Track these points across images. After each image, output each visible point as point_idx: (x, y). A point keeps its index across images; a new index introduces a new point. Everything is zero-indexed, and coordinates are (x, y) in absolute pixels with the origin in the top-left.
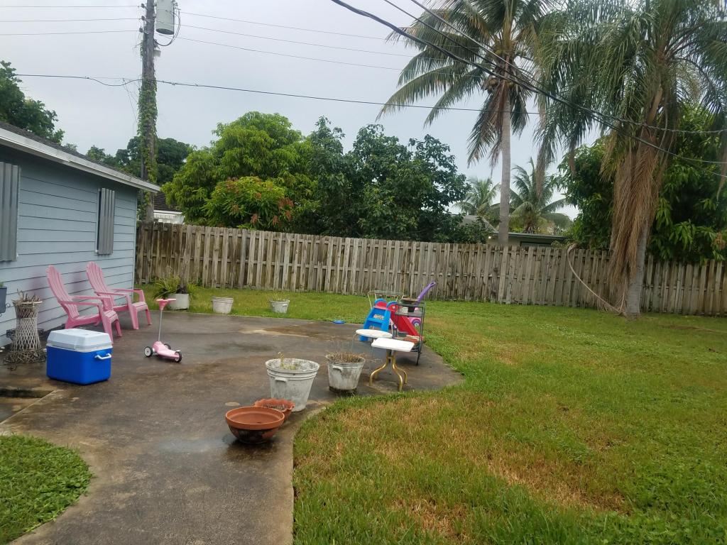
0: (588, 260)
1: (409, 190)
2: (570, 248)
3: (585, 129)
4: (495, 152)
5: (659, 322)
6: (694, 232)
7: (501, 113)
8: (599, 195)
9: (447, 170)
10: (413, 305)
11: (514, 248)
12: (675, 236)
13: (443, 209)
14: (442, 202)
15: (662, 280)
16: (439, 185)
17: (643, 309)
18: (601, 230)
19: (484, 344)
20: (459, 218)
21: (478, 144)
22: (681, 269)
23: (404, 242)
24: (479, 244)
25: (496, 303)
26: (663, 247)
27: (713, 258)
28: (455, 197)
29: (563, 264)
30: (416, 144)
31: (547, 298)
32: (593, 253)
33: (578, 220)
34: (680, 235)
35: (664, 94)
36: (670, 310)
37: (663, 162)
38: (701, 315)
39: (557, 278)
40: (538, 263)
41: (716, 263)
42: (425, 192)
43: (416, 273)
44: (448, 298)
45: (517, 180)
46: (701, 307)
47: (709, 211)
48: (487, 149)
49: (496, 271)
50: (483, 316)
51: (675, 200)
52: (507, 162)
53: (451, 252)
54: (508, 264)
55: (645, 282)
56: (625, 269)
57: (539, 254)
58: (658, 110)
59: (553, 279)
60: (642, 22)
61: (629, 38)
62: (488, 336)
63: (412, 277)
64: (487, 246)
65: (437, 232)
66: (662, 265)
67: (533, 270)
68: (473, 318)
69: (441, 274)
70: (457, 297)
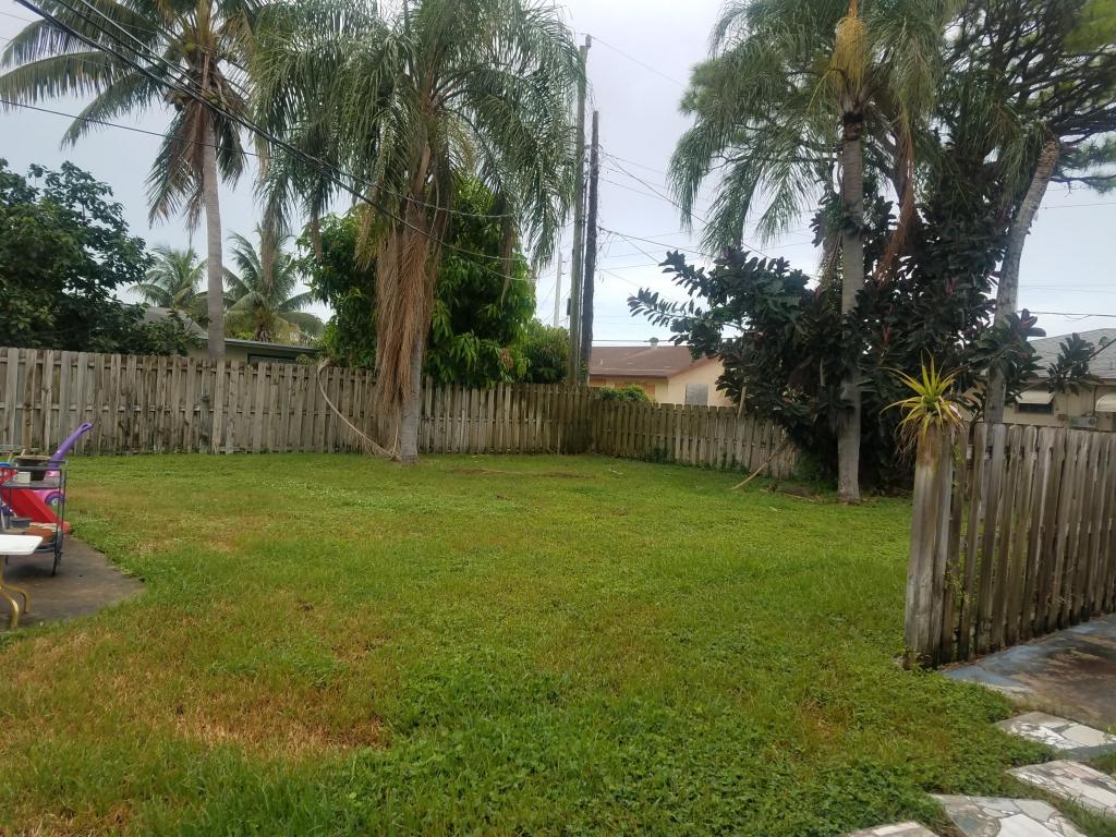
0: (347, 384)
1: (34, 255)
2: (321, 366)
3: (331, 190)
4: (194, 207)
5: (441, 466)
6: (478, 347)
7: (200, 146)
8: (358, 290)
9: (109, 227)
10: (40, 467)
11: (235, 364)
12: (456, 351)
13: (106, 294)
14: (102, 283)
15: (444, 410)
16: (95, 252)
17: (422, 450)
18: (363, 341)
19: (183, 523)
20: (136, 312)
21: (165, 192)
22: (465, 395)
23: (28, 351)
24: (175, 356)
25: (209, 453)
26: (443, 366)
27: (501, 379)
28: (128, 276)
29: (312, 390)
30: (45, 175)
31: (290, 441)
32: (354, 374)
33: (332, 323)
34: (462, 350)
35: (432, 156)
36: (454, 449)
37: (436, 250)
38: (491, 453)
39: (304, 411)
40: (274, 388)
41: (504, 388)
42: (66, 262)
43: (56, 407)
44: (122, 450)
45: (236, 256)
46: (490, 443)
47: (494, 320)
48: (179, 201)
49: (207, 401)
50: (187, 476)
51: (454, 304)
52: (215, 225)
53: (123, 371)
54: (226, 390)
55: (423, 412)
56: (396, 397)
57: (275, 375)
58: (426, 180)
59: (299, 412)
60: (401, 49)
61: (383, 66)
62: (192, 508)
63: (48, 414)
64: (189, 360)
65: (95, 334)
66: (443, 390)
67: (267, 399)
68: (168, 482)
69: (106, 408)
70: (138, 447)
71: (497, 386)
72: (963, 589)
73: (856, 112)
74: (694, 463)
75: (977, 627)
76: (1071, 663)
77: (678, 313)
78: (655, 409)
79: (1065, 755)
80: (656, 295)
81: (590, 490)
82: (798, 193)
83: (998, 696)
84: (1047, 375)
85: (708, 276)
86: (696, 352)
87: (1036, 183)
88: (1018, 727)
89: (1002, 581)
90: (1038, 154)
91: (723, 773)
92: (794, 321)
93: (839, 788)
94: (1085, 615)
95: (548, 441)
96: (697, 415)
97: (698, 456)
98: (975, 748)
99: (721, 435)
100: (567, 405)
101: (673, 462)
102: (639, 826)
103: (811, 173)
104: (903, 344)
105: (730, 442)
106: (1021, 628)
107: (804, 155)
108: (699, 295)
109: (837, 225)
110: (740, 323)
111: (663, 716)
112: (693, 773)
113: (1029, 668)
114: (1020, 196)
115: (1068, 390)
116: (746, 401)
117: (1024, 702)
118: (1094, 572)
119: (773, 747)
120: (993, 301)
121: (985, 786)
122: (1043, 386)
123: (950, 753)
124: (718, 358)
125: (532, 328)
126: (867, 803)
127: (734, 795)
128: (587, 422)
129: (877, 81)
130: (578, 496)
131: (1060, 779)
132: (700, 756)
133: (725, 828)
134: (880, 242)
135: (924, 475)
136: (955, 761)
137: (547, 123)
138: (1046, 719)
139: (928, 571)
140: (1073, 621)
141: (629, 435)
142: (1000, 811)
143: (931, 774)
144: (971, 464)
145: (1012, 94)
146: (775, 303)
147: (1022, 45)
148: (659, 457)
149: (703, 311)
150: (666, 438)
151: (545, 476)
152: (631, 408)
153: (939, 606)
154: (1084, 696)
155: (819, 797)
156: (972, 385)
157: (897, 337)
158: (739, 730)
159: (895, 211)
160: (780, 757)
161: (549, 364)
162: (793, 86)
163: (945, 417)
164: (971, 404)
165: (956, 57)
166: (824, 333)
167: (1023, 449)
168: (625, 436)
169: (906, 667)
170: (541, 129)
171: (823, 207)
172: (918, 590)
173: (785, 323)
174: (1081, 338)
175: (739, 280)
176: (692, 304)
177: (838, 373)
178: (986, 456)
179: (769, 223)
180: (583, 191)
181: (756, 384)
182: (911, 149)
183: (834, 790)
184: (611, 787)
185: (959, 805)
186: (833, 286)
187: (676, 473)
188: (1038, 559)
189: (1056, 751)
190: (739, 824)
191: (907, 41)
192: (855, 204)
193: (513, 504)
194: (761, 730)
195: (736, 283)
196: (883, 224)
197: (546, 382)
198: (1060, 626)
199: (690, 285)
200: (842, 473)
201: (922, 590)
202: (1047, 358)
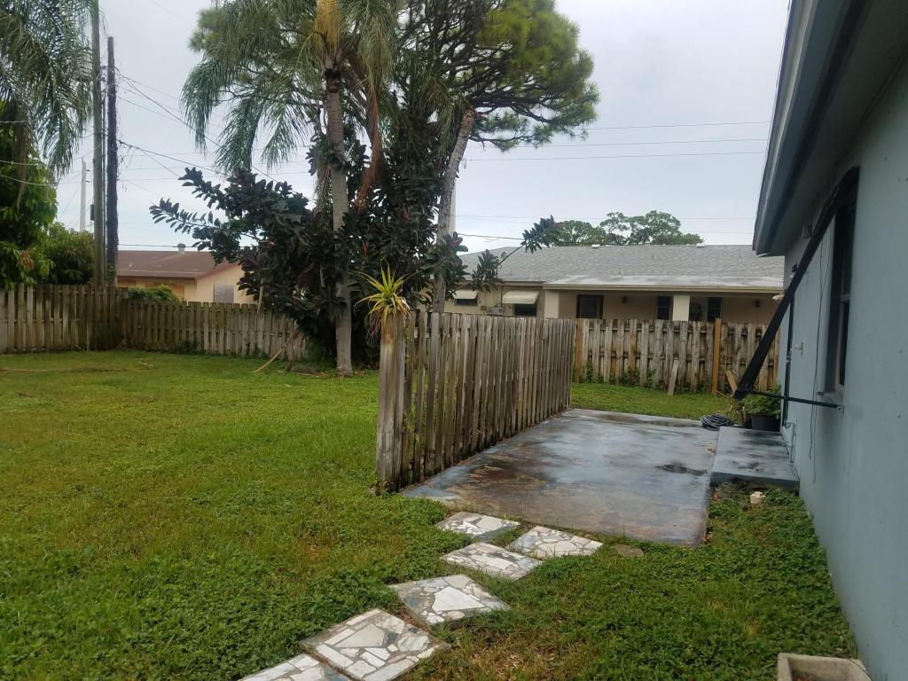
27: (21, 281)
38: (13, 353)
41: (26, 288)
46: (12, 344)
47: (10, 222)
71: (17, 287)
72: (415, 431)
73: (335, 69)
74: (222, 352)
75: (425, 457)
76: (484, 475)
77: (199, 222)
78: (184, 307)
79: (478, 539)
80: (177, 205)
81: (120, 382)
82: (293, 130)
83: (438, 505)
84: (471, 279)
85: (224, 192)
86: (218, 258)
87: (460, 141)
88: (449, 525)
89: (440, 424)
90: (461, 119)
91: (230, 603)
92: (298, 235)
93: (322, 596)
94: (493, 441)
95: (77, 338)
96: (223, 312)
97: (225, 347)
98: (421, 544)
99: (245, 327)
100: (94, 305)
101: (203, 353)
102: (153, 663)
103: (303, 115)
104: (377, 255)
105: (252, 333)
106: (454, 454)
107: (297, 99)
108: (218, 208)
109: (326, 158)
110: (254, 233)
111: (180, 568)
112: (204, 609)
113: (458, 481)
114: (450, 149)
115: (484, 289)
116: (264, 299)
117: (454, 506)
118: (498, 412)
119: (273, 574)
120: (436, 226)
121: (427, 572)
122: (469, 287)
123: (404, 552)
124: (238, 262)
125: (54, 231)
126: (343, 602)
127: (239, 619)
128: (116, 319)
129: (350, 47)
130: (107, 388)
131: (474, 557)
132: (211, 594)
133: (229, 647)
134: (359, 176)
135: (386, 351)
136: (407, 557)
137: (59, 40)
138: (467, 516)
139: (391, 420)
140: (487, 446)
141: (159, 330)
142: (435, 588)
143: (390, 570)
144: (417, 342)
145: (445, 72)
146: (281, 219)
147: (451, 35)
148: (190, 349)
149: (222, 222)
150: (195, 332)
151: (72, 372)
152: (160, 306)
153: (399, 445)
154: (491, 497)
155: (306, 606)
156: (424, 285)
157: (373, 250)
158: (245, 566)
159: (368, 152)
160: (278, 581)
161: (74, 265)
162: (285, 41)
163: (399, 308)
164: (424, 300)
165: (406, 36)
166: (322, 245)
167: (451, 329)
168: (156, 332)
169: (378, 494)
170: (53, 46)
171: (314, 144)
172: (384, 436)
173: (291, 236)
174: (491, 253)
175: (250, 197)
176: (211, 216)
177: (333, 277)
178: (427, 336)
179: (272, 153)
180: (102, 107)
181: (271, 285)
182: (376, 104)
183: (318, 597)
184: (128, 636)
185: (407, 589)
186: (326, 208)
187: (205, 362)
188: (463, 405)
189: (472, 538)
190: (242, 642)
191: (370, 19)
192: (338, 144)
193: (37, 401)
194: (262, 563)
195: (247, 200)
196: (360, 162)
197: (72, 282)
198: (478, 450)
199: (209, 199)
200: (340, 353)
201: (388, 435)
202: (471, 268)
